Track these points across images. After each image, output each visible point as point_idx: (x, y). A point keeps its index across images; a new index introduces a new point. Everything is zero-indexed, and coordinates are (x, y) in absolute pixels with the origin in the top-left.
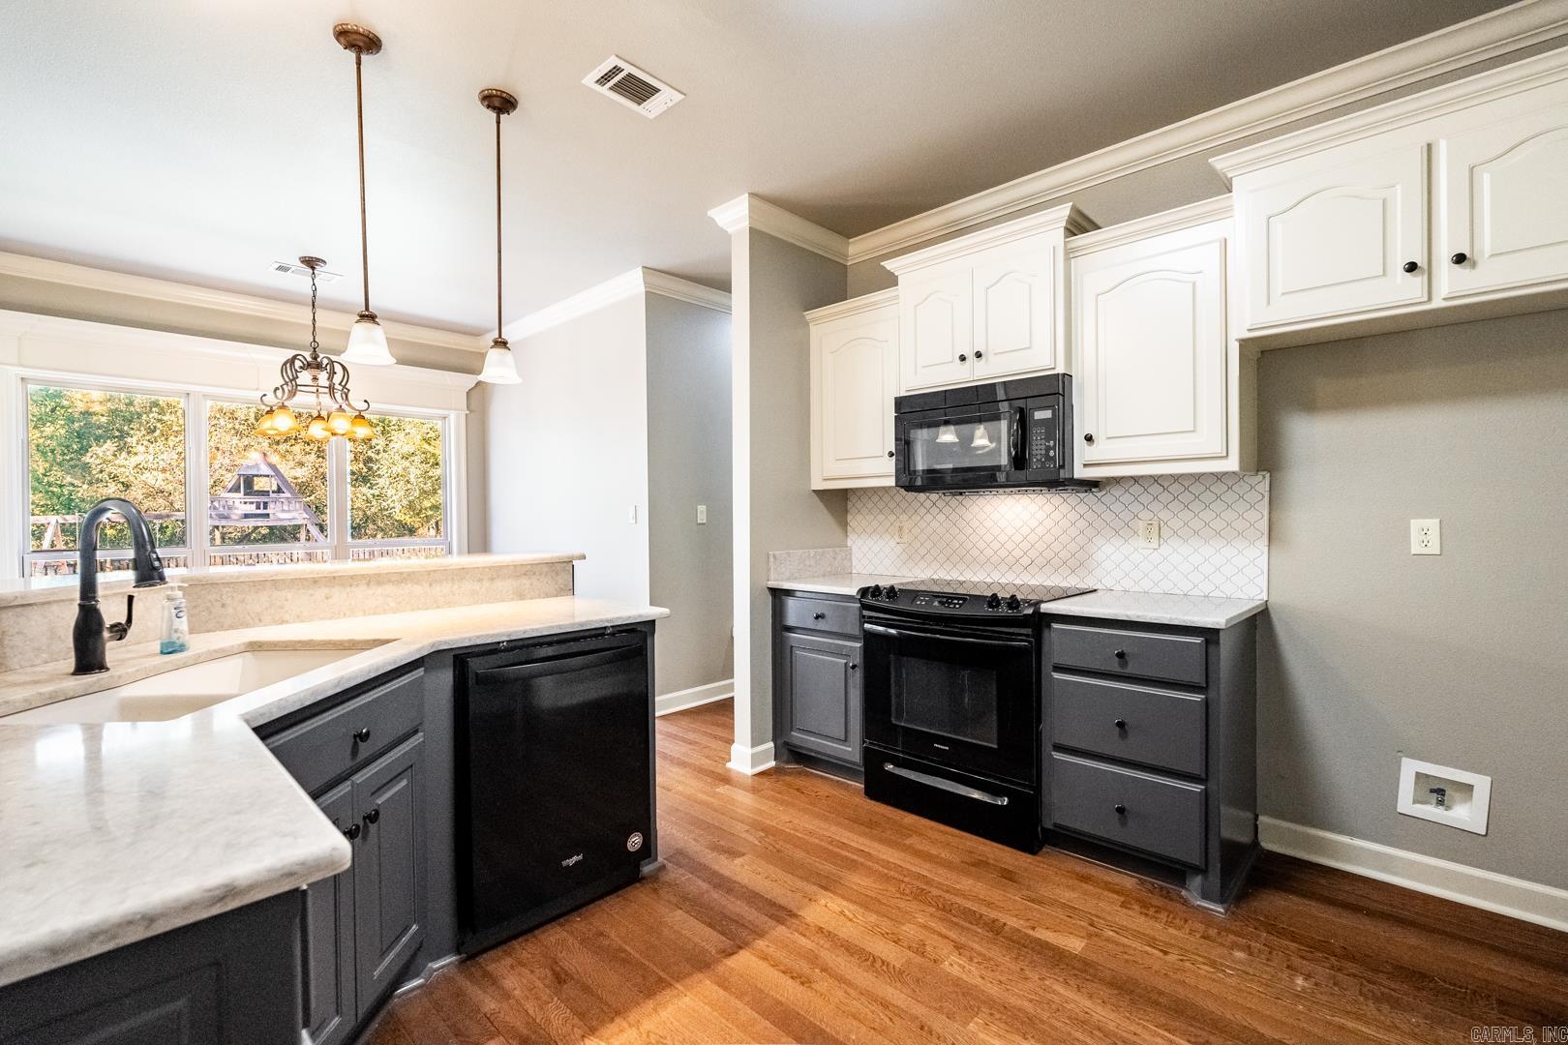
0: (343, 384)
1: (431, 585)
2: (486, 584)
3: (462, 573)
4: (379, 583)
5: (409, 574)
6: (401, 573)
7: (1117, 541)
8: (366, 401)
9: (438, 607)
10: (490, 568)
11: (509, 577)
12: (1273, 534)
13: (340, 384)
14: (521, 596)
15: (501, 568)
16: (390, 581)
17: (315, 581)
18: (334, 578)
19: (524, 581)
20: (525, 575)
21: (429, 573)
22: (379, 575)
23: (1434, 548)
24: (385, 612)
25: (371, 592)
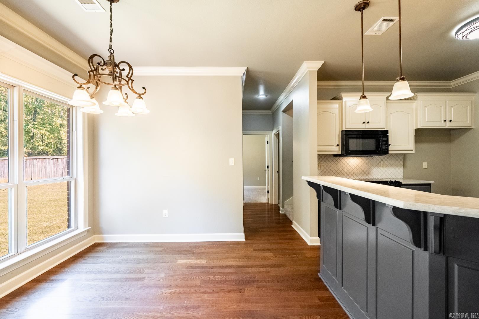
7: (376, 168)
12: (404, 166)
23: (426, 168)
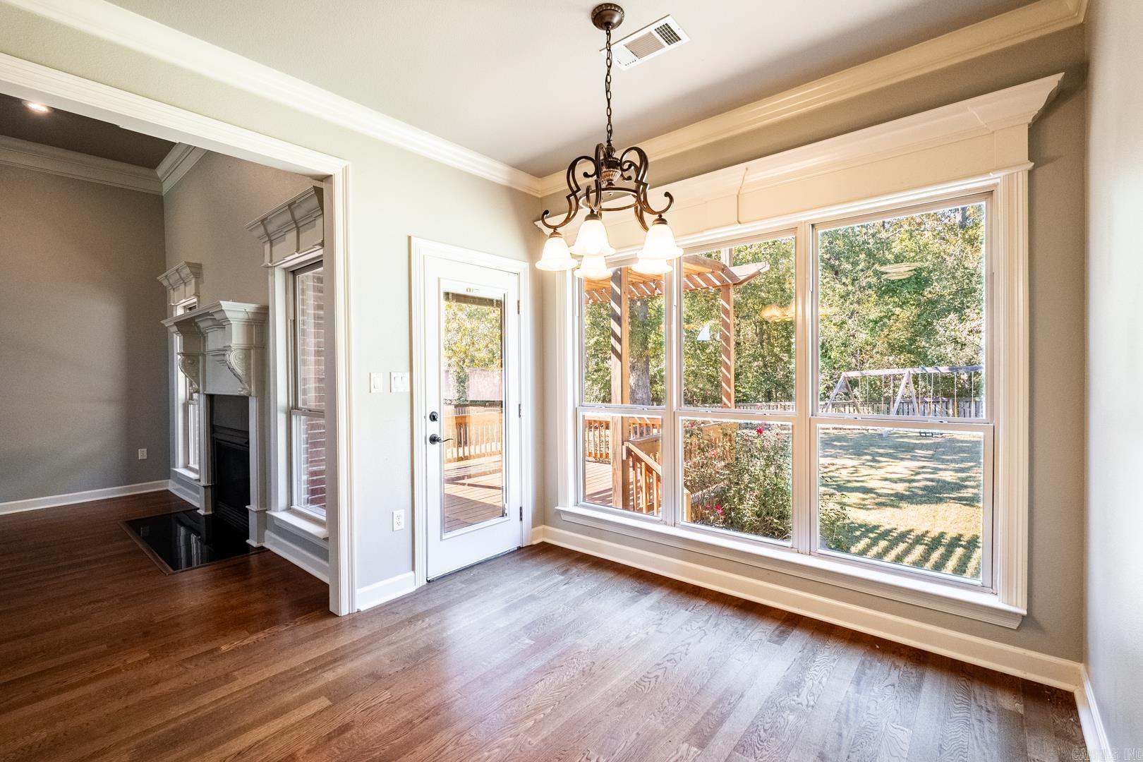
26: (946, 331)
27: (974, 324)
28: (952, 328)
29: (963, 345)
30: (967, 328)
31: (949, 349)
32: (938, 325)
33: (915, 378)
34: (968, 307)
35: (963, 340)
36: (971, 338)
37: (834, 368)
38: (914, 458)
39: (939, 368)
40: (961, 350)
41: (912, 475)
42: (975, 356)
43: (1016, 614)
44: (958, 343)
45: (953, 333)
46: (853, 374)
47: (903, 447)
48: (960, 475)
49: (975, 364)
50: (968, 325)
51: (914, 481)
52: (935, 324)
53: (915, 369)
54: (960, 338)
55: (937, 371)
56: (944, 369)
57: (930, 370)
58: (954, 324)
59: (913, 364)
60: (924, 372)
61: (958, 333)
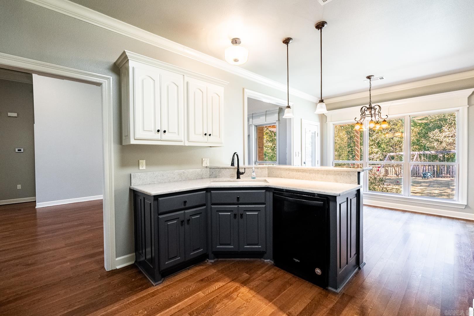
0: (379, 112)
1: (310, 174)
2: (325, 176)
3: (318, 172)
4: (298, 172)
5: (305, 170)
6: (303, 170)
8: (386, 115)
9: (312, 180)
10: (326, 171)
11: (333, 174)
13: (378, 112)
14: (337, 181)
15: (330, 171)
16: (301, 171)
17: (287, 169)
18: (290, 169)
19: (338, 177)
20: (338, 174)
21: (310, 170)
22: (298, 169)
24: (300, 179)
25: (297, 173)
26: (434, 137)
27: (446, 134)
28: (437, 135)
29: (441, 142)
30: (443, 135)
31: (435, 144)
32: (430, 135)
33: (420, 156)
34: (444, 126)
35: (441, 140)
36: (445, 139)
37: (383, 152)
38: (421, 186)
39: (431, 151)
40: (440, 144)
41: (422, 191)
42: (447, 147)
43: (464, 205)
44: (439, 141)
45: (437, 137)
46: (392, 154)
47: (416, 182)
48: (441, 191)
49: (447, 150)
50: (444, 134)
51: (423, 193)
52: (429, 134)
53: (420, 152)
54: (440, 139)
55: (430, 153)
56: (433, 152)
57: (427, 152)
58: (437, 134)
59: (419, 150)
60: (424, 153)
61: (439, 137)
